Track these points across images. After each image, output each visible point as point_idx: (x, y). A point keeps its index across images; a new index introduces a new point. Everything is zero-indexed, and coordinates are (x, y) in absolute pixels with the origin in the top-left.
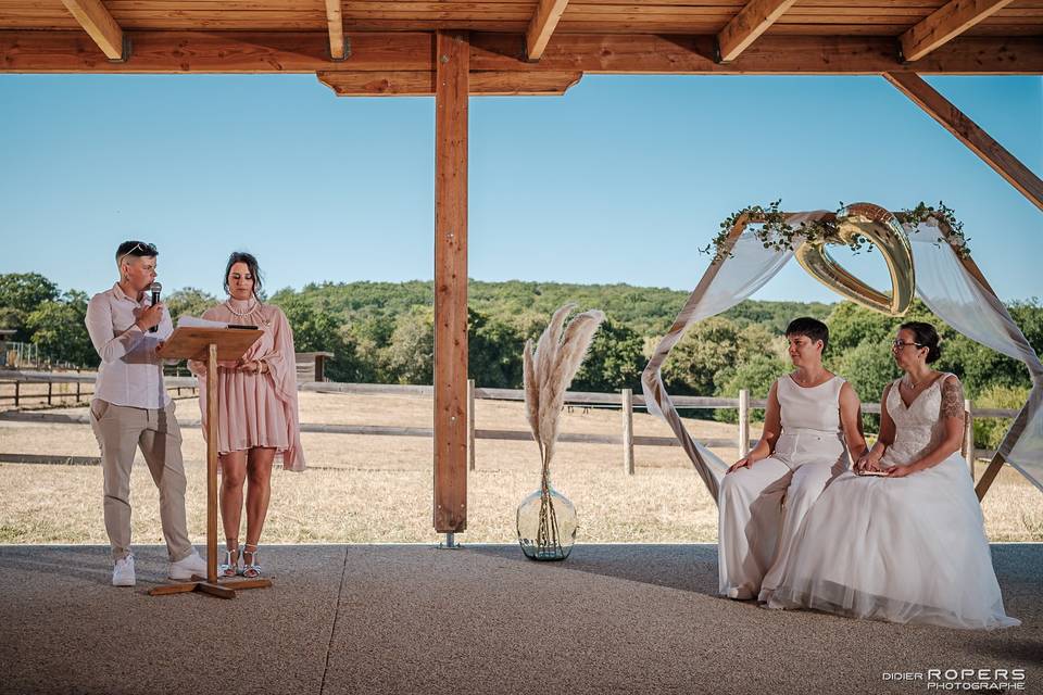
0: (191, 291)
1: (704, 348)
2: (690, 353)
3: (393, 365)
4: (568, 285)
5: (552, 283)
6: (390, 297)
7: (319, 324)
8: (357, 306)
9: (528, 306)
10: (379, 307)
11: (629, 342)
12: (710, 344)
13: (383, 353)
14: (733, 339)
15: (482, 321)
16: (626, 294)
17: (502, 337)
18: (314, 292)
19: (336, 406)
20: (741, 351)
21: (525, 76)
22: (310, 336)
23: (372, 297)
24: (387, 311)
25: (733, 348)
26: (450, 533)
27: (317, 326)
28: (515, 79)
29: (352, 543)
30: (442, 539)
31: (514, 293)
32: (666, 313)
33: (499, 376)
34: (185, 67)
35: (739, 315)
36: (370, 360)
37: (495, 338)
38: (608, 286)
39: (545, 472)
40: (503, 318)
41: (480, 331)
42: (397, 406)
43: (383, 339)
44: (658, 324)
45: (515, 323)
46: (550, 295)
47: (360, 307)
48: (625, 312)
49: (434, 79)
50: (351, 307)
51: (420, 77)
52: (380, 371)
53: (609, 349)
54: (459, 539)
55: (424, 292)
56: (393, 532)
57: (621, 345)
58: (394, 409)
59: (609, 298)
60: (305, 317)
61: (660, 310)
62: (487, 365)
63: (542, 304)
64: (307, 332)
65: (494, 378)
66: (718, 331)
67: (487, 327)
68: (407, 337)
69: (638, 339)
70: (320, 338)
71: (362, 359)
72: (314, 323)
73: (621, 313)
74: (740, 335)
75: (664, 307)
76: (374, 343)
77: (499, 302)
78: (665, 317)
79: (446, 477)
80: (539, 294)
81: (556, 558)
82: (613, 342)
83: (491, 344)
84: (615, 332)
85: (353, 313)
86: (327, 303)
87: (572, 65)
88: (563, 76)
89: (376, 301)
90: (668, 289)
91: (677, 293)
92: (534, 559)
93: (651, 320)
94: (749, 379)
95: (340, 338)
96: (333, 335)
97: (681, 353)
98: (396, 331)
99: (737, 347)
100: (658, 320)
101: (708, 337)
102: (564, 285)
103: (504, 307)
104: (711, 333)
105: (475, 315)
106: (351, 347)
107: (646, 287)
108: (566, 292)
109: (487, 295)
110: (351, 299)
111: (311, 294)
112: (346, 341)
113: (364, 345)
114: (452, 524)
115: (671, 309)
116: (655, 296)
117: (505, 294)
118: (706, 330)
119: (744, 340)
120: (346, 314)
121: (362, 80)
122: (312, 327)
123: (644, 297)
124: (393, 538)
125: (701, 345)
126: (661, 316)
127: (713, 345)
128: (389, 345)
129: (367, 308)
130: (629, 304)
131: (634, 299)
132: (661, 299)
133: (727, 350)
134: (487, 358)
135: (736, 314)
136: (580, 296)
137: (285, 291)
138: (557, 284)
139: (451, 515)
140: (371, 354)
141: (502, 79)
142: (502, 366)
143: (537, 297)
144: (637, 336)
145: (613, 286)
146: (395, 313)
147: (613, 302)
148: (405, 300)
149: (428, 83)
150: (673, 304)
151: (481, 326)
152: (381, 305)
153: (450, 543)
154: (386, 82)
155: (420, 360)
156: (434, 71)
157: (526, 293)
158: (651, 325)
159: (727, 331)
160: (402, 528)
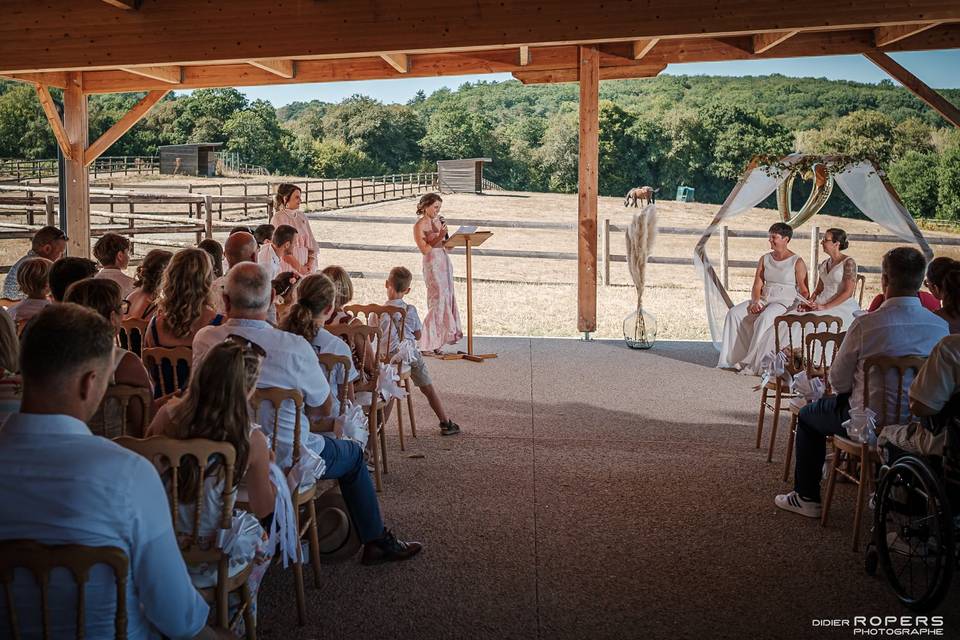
0: (359, 98)
1: (856, 144)
2: (841, 149)
3: (545, 164)
4: (719, 77)
5: (703, 76)
6: (542, 95)
7: (476, 127)
8: (509, 105)
9: (678, 100)
10: (530, 104)
11: (778, 138)
12: (862, 139)
13: (535, 153)
14: (888, 134)
15: (630, 120)
16: (780, 86)
17: (649, 135)
18: (469, 92)
19: (496, 210)
20: (896, 146)
21: (632, 68)
22: (467, 137)
23: (523, 95)
24: (538, 108)
25: (888, 143)
26: (587, 332)
27: (473, 128)
28: (626, 70)
29: (531, 337)
30: (583, 335)
31: (664, 87)
32: (822, 105)
33: (646, 174)
34: (440, 74)
35: (902, 105)
36: (523, 159)
37: (643, 137)
38: (762, 77)
39: (640, 301)
40: (652, 116)
41: (628, 131)
42: (549, 209)
43: (535, 140)
44: (813, 114)
45: (663, 122)
46: (701, 89)
47: (512, 105)
48: (778, 104)
49: (579, 73)
50: (504, 105)
51: (571, 71)
52: (533, 170)
53: (757, 145)
54: (592, 335)
55: (574, 89)
56: (554, 331)
57: (769, 142)
58: (547, 213)
59: (762, 90)
60: (462, 120)
61: (816, 100)
62: (634, 163)
63: (692, 98)
64: (465, 134)
65: (641, 175)
66: (872, 126)
67: (636, 126)
68: (558, 137)
69: (787, 136)
70: (476, 139)
71: (514, 159)
72: (471, 125)
73: (773, 106)
74: (897, 129)
75: (819, 98)
76: (527, 143)
77: (648, 97)
78: (820, 109)
79: (585, 301)
80: (689, 87)
81: (644, 347)
82: (760, 139)
83: (639, 142)
84: (764, 129)
85: (506, 111)
86: (481, 103)
87: (661, 60)
88: (656, 67)
89: (528, 99)
90: (825, 79)
91: (834, 83)
92: (632, 348)
93: (805, 112)
94: (901, 175)
95: (496, 139)
96: (488, 136)
97: (831, 149)
98: (546, 131)
99: (892, 142)
100: (813, 111)
101: (860, 132)
102: (715, 77)
103: (653, 101)
104: (865, 128)
105: (623, 115)
106: (505, 148)
107: (801, 77)
108: (718, 85)
109: (636, 90)
110: (503, 97)
111: (465, 94)
112: (501, 141)
113: (517, 146)
114: (588, 327)
115: (827, 99)
116: (810, 87)
117: (654, 89)
118: (860, 125)
119: (900, 135)
120: (498, 113)
121: (537, 75)
122: (469, 129)
123: (798, 88)
124: (555, 335)
125: (853, 141)
126: (816, 108)
127: (866, 140)
128: (540, 145)
129: (519, 106)
130: (783, 96)
131: (788, 91)
132: (817, 90)
133: (881, 145)
134: (635, 155)
135: (898, 104)
136: (731, 89)
137: (441, 91)
138: (708, 77)
139: (588, 322)
140: (524, 154)
141: (619, 71)
142: (650, 164)
143: (687, 92)
144: (787, 132)
145: (767, 77)
146: (546, 110)
147: (766, 94)
148: (555, 97)
149: (575, 75)
150: (830, 94)
151: (629, 126)
152: (532, 103)
153: (587, 338)
154: (551, 76)
155: (570, 158)
156: (579, 68)
157: (676, 86)
158: (805, 117)
159: (882, 126)
160: (559, 328)
